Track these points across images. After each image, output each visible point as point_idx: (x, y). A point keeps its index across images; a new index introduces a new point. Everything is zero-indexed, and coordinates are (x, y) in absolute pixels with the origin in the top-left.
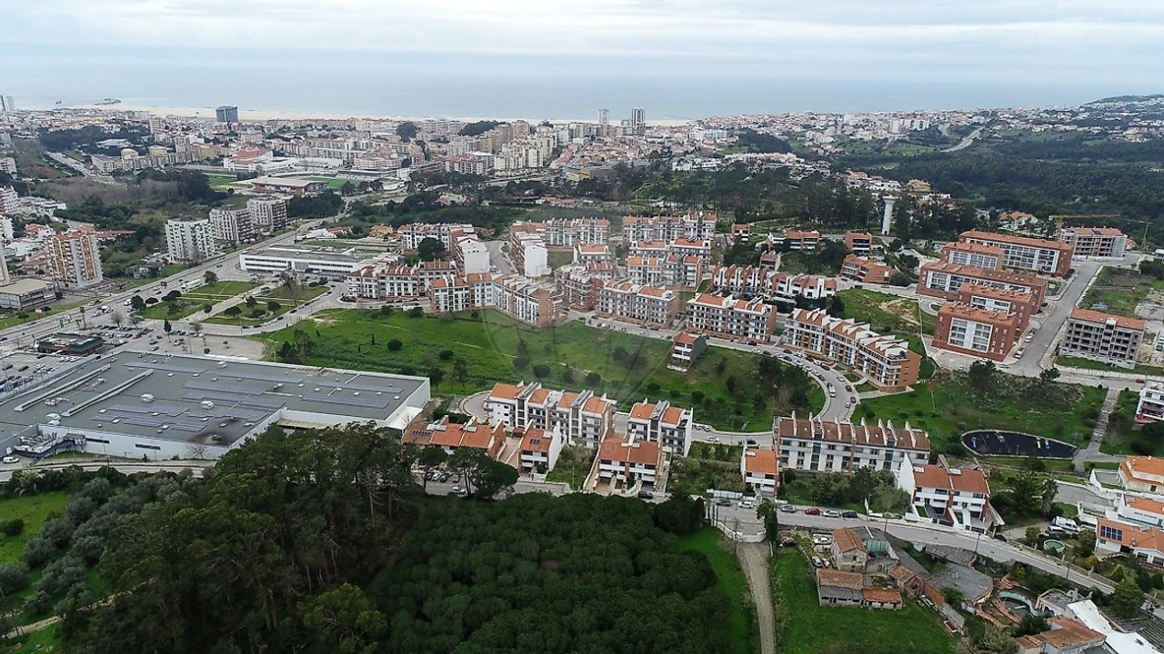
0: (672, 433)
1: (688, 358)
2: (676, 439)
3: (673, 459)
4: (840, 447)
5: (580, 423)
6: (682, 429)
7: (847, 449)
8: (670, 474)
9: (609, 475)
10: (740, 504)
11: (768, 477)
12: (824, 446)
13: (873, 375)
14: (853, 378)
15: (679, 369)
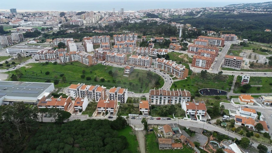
0: (121, 96)
1: (129, 73)
2: (122, 98)
3: (121, 104)
4: (167, 97)
5: (95, 95)
6: (124, 95)
7: (169, 98)
8: (119, 109)
9: (101, 111)
10: (138, 118)
11: (146, 109)
12: (163, 97)
13: (177, 75)
14: (172, 76)
15: (126, 76)
